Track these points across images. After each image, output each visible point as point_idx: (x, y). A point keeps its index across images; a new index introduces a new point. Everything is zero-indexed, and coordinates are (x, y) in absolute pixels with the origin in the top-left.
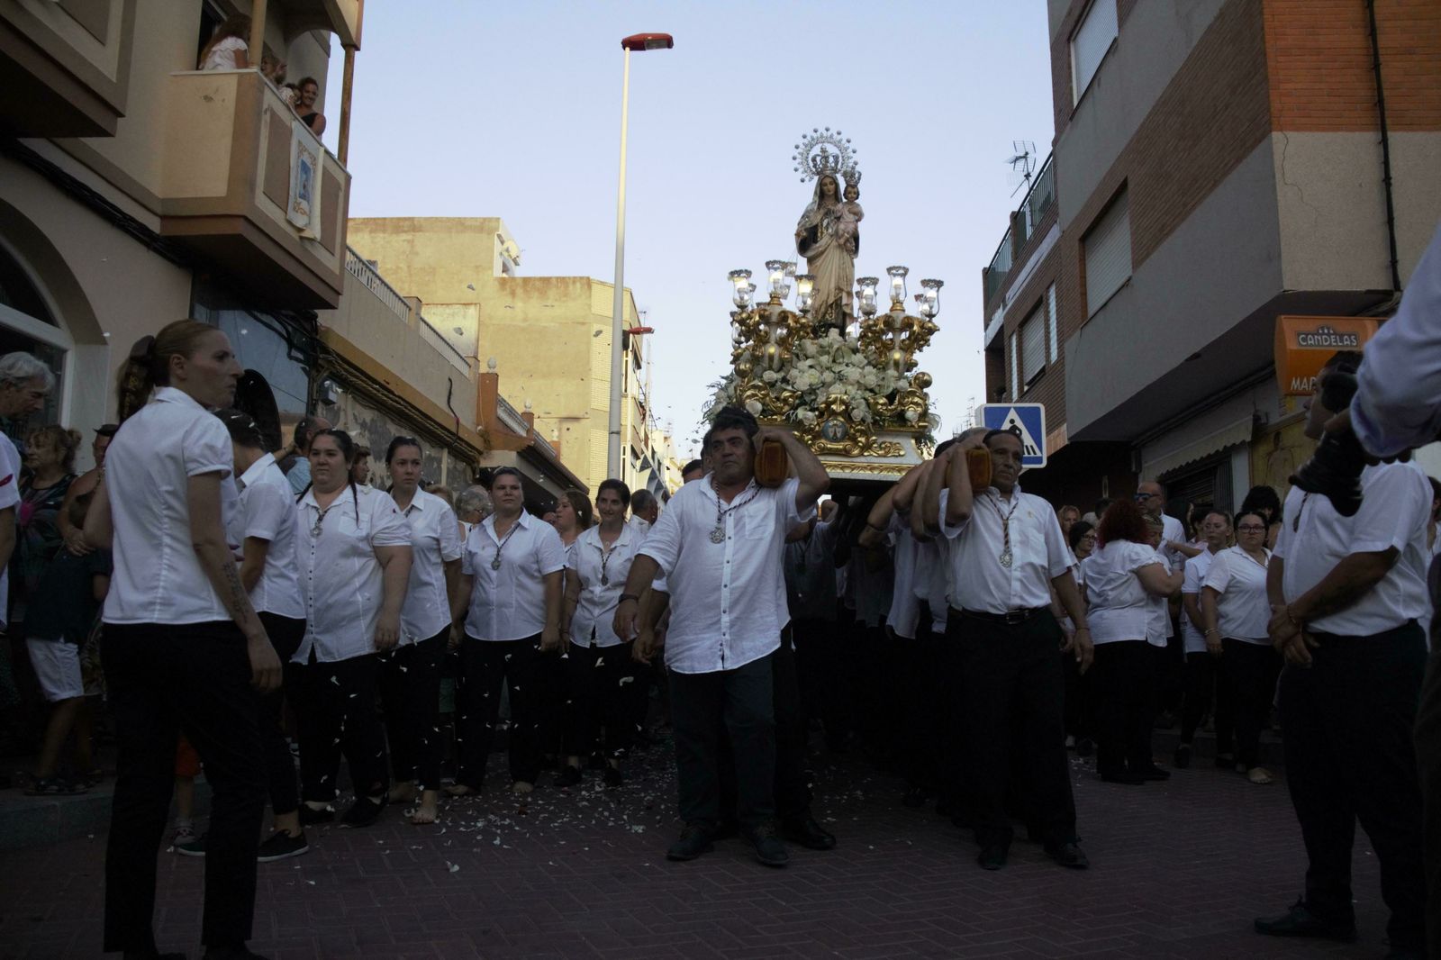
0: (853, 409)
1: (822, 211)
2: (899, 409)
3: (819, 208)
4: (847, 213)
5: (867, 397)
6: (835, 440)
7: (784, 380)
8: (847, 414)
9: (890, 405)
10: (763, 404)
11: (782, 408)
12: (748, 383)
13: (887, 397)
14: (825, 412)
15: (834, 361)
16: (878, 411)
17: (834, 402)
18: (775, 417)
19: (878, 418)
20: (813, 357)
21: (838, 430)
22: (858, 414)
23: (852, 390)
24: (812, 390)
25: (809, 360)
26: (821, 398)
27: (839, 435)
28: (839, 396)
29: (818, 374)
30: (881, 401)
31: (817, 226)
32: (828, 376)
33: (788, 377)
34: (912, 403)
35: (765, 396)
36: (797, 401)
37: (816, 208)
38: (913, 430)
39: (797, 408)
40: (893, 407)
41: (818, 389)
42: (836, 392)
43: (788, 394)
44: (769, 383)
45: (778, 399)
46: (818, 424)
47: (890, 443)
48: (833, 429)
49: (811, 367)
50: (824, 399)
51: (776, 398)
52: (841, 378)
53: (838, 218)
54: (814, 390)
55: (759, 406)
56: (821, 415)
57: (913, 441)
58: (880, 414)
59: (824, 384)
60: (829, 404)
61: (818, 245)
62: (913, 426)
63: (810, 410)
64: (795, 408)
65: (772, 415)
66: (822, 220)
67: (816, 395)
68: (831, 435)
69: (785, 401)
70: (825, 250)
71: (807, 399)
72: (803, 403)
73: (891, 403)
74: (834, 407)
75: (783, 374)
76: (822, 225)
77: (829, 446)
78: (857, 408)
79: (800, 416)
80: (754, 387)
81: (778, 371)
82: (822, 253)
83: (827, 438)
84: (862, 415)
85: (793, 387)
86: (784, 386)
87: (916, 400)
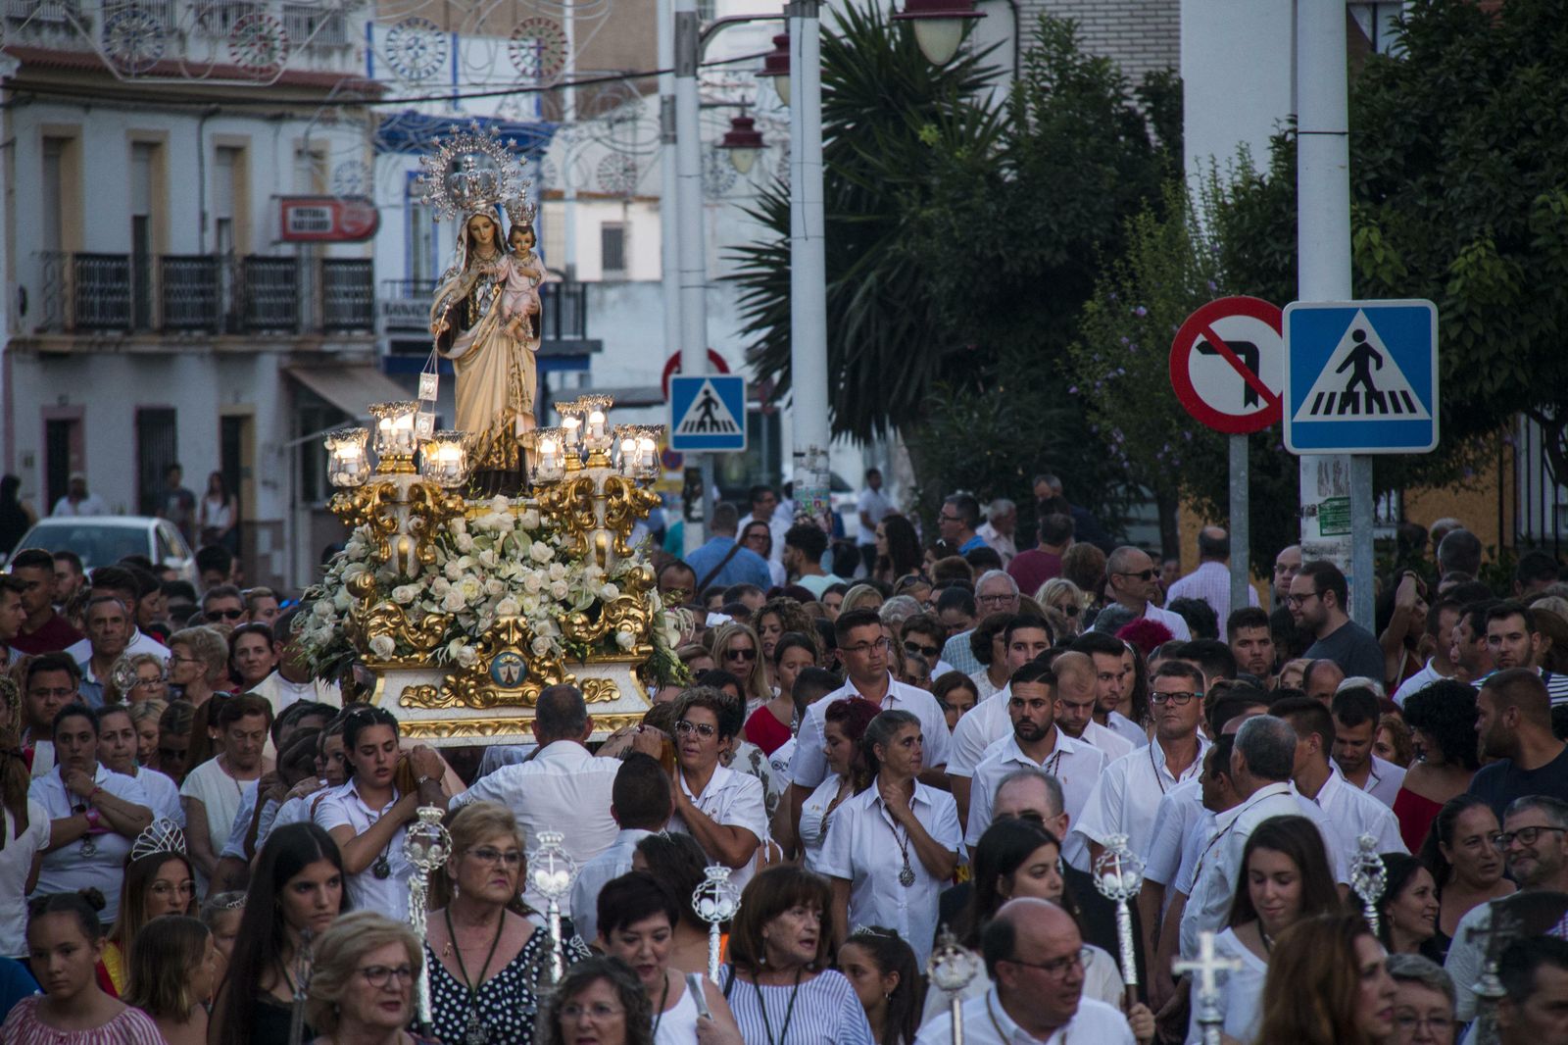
0: (534, 636)
1: (474, 272)
2: (607, 628)
3: (468, 266)
4: (516, 275)
5: (555, 614)
6: (510, 684)
7: (426, 595)
8: (526, 644)
9: (592, 624)
10: (396, 638)
11: (425, 642)
12: (370, 607)
13: (586, 612)
14: (493, 644)
15: (503, 555)
16: (574, 636)
17: (506, 629)
18: (416, 656)
19: (574, 646)
20: (468, 554)
21: (513, 669)
22: (541, 645)
23: (532, 605)
24: (471, 611)
25: (464, 558)
26: (485, 623)
27: (515, 677)
28: (511, 619)
29: (478, 582)
30: (578, 621)
31: (466, 299)
32: (492, 585)
33: (431, 591)
34: (627, 617)
35: (397, 625)
36: (448, 631)
37: (462, 266)
38: (630, 658)
39: (448, 642)
40: (596, 627)
41: (479, 606)
42: (507, 610)
43: (436, 619)
44: (402, 605)
45: (418, 627)
46: (483, 663)
47: (597, 680)
48: (505, 669)
49: (470, 570)
50: (489, 623)
51: (414, 626)
52: (512, 585)
53: (504, 283)
54: (474, 609)
55: (390, 643)
56: (487, 648)
57: (633, 674)
58: (577, 640)
59: (488, 597)
60: (496, 634)
61: (470, 334)
62: (630, 653)
63: (469, 643)
64: (443, 642)
65: (411, 654)
66: (474, 289)
67: (477, 617)
68: (504, 677)
69: (430, 629)
70: (483, 344)
71: (463, 622)
72: (458, 632)
73: (593, 620)
74: (503, 636)
75: (423, 584)
76: (475, 298)
77: (501, 695)
78: (541, 634)
79: (453, 653)
80: (379, 612)
81: (414, 581)
82: (477, 349)
83: (497, 681)
84: (548, 646)
85: (440, 607)
86: (426, 605)
87: (633, 611)
